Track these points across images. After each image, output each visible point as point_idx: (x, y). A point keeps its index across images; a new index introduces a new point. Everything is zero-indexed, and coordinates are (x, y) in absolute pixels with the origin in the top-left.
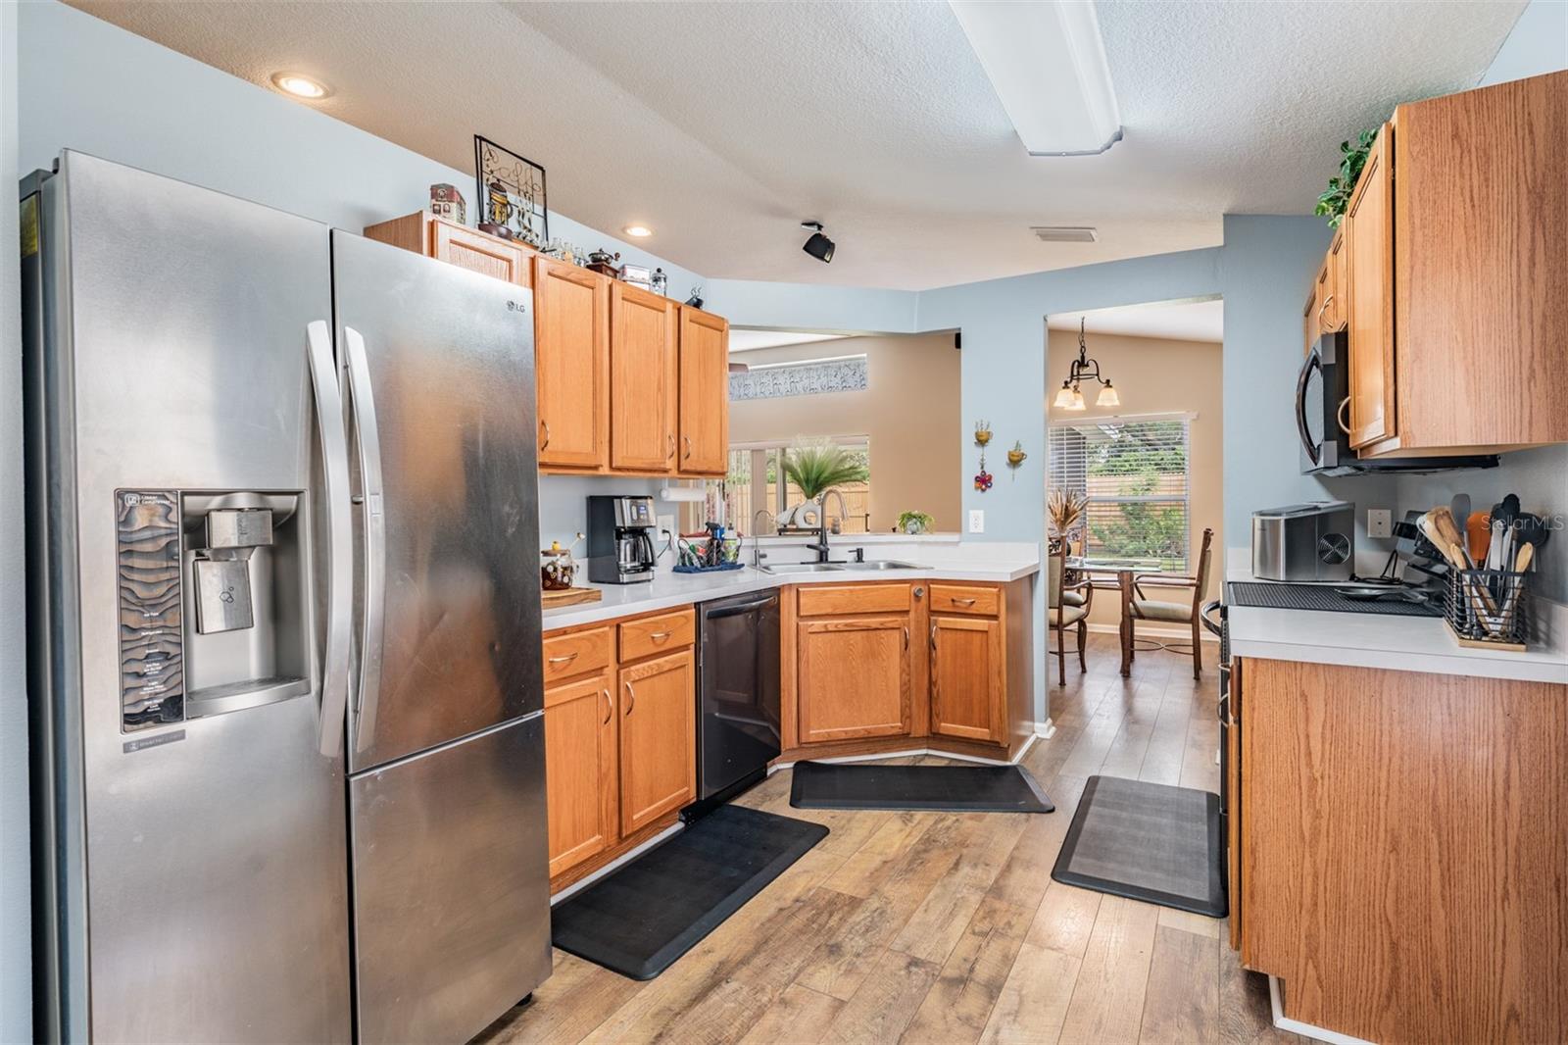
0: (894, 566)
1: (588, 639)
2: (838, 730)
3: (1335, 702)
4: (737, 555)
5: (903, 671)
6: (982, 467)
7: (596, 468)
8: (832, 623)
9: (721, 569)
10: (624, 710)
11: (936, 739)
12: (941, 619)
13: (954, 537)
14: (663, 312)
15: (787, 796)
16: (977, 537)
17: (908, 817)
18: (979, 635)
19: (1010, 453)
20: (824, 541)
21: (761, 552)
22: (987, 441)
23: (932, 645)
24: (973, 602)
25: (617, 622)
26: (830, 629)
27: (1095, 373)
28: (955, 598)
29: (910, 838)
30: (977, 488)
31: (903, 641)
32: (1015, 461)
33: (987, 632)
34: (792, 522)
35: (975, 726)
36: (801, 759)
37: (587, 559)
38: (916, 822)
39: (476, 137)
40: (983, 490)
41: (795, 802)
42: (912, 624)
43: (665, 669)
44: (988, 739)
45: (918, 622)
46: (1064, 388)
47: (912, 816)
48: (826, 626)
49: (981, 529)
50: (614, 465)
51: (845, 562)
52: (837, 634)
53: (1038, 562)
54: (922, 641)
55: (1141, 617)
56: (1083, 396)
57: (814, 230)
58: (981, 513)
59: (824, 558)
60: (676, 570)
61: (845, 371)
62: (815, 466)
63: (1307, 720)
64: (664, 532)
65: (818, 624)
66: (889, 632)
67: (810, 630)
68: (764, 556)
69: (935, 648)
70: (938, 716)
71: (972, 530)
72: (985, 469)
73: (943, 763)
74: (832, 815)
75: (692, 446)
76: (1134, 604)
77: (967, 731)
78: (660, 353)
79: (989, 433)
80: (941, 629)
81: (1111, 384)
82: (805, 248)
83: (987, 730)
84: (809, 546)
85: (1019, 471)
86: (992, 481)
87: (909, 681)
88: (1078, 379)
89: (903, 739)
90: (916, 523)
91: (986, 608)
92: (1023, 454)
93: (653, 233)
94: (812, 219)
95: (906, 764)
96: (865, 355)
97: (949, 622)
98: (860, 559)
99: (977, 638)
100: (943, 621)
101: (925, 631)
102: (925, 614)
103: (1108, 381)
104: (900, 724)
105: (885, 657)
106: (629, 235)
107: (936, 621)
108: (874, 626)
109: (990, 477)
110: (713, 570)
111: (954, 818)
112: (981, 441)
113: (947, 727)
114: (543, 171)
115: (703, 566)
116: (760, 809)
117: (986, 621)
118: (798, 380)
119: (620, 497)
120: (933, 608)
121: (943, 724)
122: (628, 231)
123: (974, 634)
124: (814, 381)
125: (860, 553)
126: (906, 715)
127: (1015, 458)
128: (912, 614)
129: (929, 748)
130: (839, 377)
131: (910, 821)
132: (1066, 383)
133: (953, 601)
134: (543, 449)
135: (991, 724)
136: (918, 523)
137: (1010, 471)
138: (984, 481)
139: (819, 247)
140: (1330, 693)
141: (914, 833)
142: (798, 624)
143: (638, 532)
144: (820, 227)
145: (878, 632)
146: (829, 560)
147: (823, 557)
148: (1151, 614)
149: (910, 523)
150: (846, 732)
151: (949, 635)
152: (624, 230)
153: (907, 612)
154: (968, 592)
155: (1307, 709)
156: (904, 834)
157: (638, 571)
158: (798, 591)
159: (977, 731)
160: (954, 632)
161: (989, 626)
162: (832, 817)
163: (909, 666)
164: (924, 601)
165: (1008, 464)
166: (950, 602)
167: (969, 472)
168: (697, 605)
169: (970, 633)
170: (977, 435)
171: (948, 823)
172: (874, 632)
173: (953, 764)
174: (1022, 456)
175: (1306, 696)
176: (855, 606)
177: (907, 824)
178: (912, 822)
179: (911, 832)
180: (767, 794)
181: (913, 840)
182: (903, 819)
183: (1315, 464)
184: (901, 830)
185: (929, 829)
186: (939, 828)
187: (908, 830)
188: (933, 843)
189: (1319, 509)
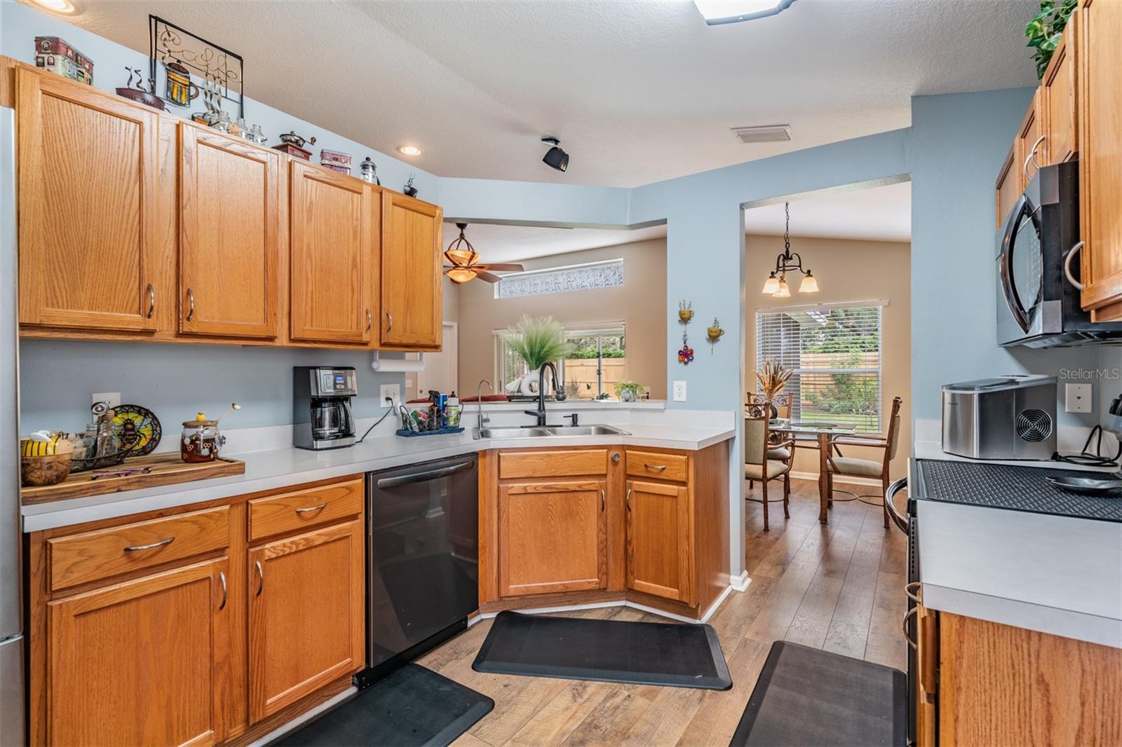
0: (604, 431)
1: (193, 521)
2: (536, 585)
3: (1099, 703)
4: (457, 419)
5: (600, 530)
6: (685, 343)
7: (271, 339)
8: (531, 485)
9: (440, 433)
10: (253, 591)
11: (631, 593)
12: (635, 482)
13: (659, 405)
14: (360, 194)
15: (474, 656)
16: (680, 405)
17: (580, 689)
18: (670, 499)
19: (709, 329)
20: (541, 408)
21: (485, 417)
22: (689, 319)
23: (628, 508)
24: (665, 468)
25: (245, 500)
26: (530, 491)
27: (798, 265)
28: (648, 464)
29: (571, 721)
30: (680, 361)
31: (600, 502)
32: (714, 337)
33: (676, 497)
34: (519, 391)
35: (666, 586)
36: (505, 609)
38: (585, 697)
39: (151, 16)
40: (686, 363)
41: (477, 665)
42: (610, 487)
43: (317, 543)
44: (678, 599)
45: (615, 484)
46: (770, 277)
47: (584, 688)
48: (525, 488)
49: (684, 398)
50: (292, 337)
51: (561, 426)
52: (537, 495)
53: (734, 429)
54: (620, 501)
55: (838, 472)
56: (787, 284)
57: (552, 145)
58: (684, 384)
59: (542, 422)
60: (399, 433)
61: (607, 272)
62: (538, 342)
64: (388, 399)
65: (517, 486)
66: (587, 494)
67: (510, 492)
68: (487, 420)
69: (630, 510)
70: (632, 573)
71: (676, 398)
72: (688, 344)
73: (636, 618)
74: (506, 682)
75: (396, 320)
76: (831, 461)
77: (658, 589)
78: (355, 232)
79: (691, 311)
80: (635, 491)
81: (811, 273)
82: (544, 160)
83: (677, 590)
84: (527, 412)
85: (717, 346)
86: (694, 355)
87: (606, 540)
88: (784, 270)
89: (601, 593)
90: (628, 392)
91: (676, 474)
92: (721, 331)
93: (422, 152)
94: (549, 135)
95: (601, 618)
96: (622, 259)
97: (644, 486)
98: (575, 423)
99: (668, 502)
100: (637, 484)
101: (621, 493)
102: (622, 478)
103: (809, 272)
104: (597, 580)
105: (583, 517)
106: (403, 154)
107: (631, 484)
108: (573, 488)
109: (692, 352)
110: (431, 434)
111: (626, 693)
112: (685, 319)
113: (641, 584)
114: (242, 61)
115: (421, 431)
116: (441, 672)
117: (675, 487)
118: (573, 279)
119: (315, 368)
120: (630, 472)
121: (637, 581)
122: (402, 150)
123: (665, 498)
125: (575, 418)
126: (603, 571)
127: (714, 334)
128: (609, 477)
129: (627, 600)
130: (603, 277)
131: (580, 695)
132: (773, 273)
133: (646, 466)
134: (188, 319)
135: (680, 585)
136: (631, 392)
137: (709, 346)
138: (686, 355)
139: (556, 158)
140: (1090, 686)
141: (579, 714)
142: (499, 487)
143: (338, 400)
144: (556, 141)
145: (576, 494)
146: (547, 424)
148: (846, 469)
149: (624, 391)
150: (544, 587)
151: (643, 497)
152: (398, 149)
153: (605, 476)
154: (659, 459)
155: (1049, 703)
157: (337, 437)
158: (499, 456)
159: (667, 591)
160: (647, 495)
161: (679, 491)
162: (506, 686)
163: (606, 525)
164: (621, 465)
165: (707, 340)
166: (644, 467)
167: (673, 347)
168: (367, 474)
169: (661, 498)
170: (681, 314)
171: (617, 700)
172: (572, 494)
173: (647, 620)
174: (720, 332)
175: (1048, 685)
176: (553, 470)
177: (575, 701)
178: (582, 698)
179: (576, 712)
180: (457, 651)
181: (574, 725)
182: (575, 691)
183: (1027, 332)
184: (567, 709)
185: (596, 708)
186: (605, 709)
187: (574, 708)
188: (594, 730)
189: (1017, 383)
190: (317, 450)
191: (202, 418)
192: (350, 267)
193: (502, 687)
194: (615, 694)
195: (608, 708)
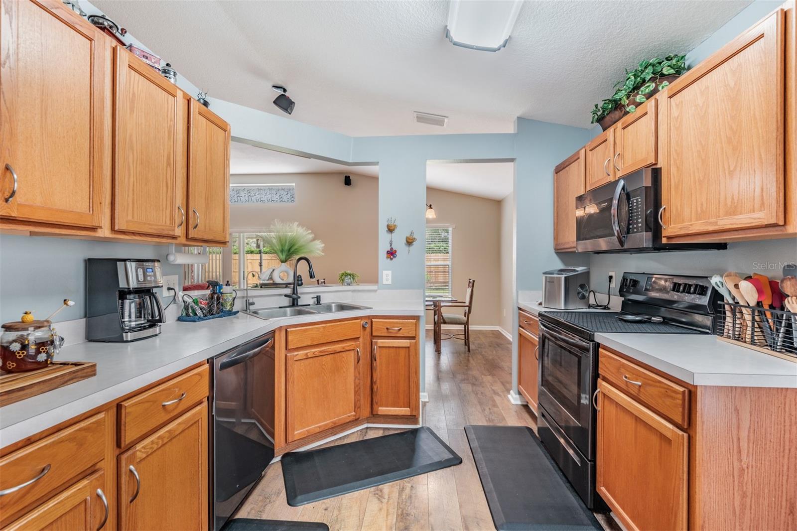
0: (342, 308)
2: (314, 427)
3: (756, 413)
4: (232, 305)
5: (355, 377)
6: (391, 246)
7: (94, 229)
8: (311, 352)
9: (221, 317)
10: (125, 498)
11: (374, 416)
12: (379, 341)
13: (374, 287)
14: (174, 96)
15: (283, 494)
16: (388, 287)
17: (378, 492)
18: (404, 349)
19: (407, 237)
20: (294, 291)
21: (251, 301)
22: (394, 230)
23: (373, 358)
24: (401, 329)
25: (117, 402)
26: (310, 356)
28: (388, 327)
29: (389, 517)
30: (387, 257)
31: (356, 358)
32: (410, 242)
33: (409, 347)
34: (271, 278)
35: (401, 407)
36: (286, 452)
37: (83, 321)
38: (386, 497)
40: (391, 259)
41: (291, 501)
42: (361, 345)
43: (177, 432)
44: (409, 414)
45: (364, 344)
47: (381, 491)
48: (307, 354)
49: (390, 282)
50: (116, 229)
51: (309, 305)
52: (314, 359)
54: (367, 355)
55: (445, 323)
57: (281, 92)
58: (389, 273)
59: (296, 303)
60: (180, 319)
61: (282, 192)
62: (288, 241)
63: (739, 427)
64: (169, 289)
65: (301, 353)
66: (347, 353)
67: (295, 359)
68: (253, 304)
69: (375, 360)
70: (377, 404)
71: (385, 282)
72: (393, 246)
73: (380, 434)
74: (324, 506)
75: (199, 217)
76: (442, 317)
77: (396, 410)
78: (169, 132)
79: (395, 225)
80: (379, 347)
81: (432, 207)
82: (274, 102)
83: (408, 409)
84: (286, 296)
85: (412, 248)
86: (397, 254)
87: (359, 384)
89: (356, 422)
90: (350, 279)
91: (408, 332)
92: (415, 239)
94: (280, 84)
96: (294, 184)
97: (385, 342)
98: (318, 302)
99: (402, 352)
100: (381, 342)
101: (369, 349)
102: (368, 338)
103: (431, 205)
104: (354, 413)
105: (345, 370)
107: (376, 343)
108: (339, 350)
109: (396, 251)
110: (213, 318)
111: (410, 485)
112: (391, 229)
113: (383, 410)
115: (205, 316)
116: (264, 517)
117: (408, 341)
118: (253, 195)
119: (125, 260)
120: (374, 334)
121: (380, 408)
123: (401, 349)
124: (263, 196)
125: (318, 299)
126: (357, 407)
127: (410, 241)
128: (361, 339)
129: (367, 423)
130: (278, 195)
131: (382, 497)
133: (387, 329)
134: (7, 200)
135: (411, 404)
136: (352, 279)
137: (407, 248)
138: (391, 254)
139: (284, 103)
140: (753, 408)
141: (390, 510)
142: (286, 355)
143: (145, 292)
144: (285, 90)
145: (341, 354)
146: (299, 304)
147: (294, 303)
148: (449, 321)
149: (346, 278)
150: (320, 427)
151: (384, 350)
153: (358, 338)
154: (397, 323)
155: (739, 419)
156: (384, 512)
157: (145, 328)
158: (286, 330)
159: (402, 410)
160: (388, 348)
161: (411, 343)
162: (326, 509)
163: (359, 374)
164: (368, 330)
165: (405, 244)
166: (386, 329)
167: (383, 248)
168: (210, 361)
169: (397, 349)
170: (388, 226)
171: (408, 491)
172: (338, 354)
173: (387, 433)
174: (414, 240)
175: (738, 411)
176: (326, 338)
177: (382, 502)
178: (385, 499)
179: (388, 510)
180: (267, 496)
181: (393, 519)
182: (377, 496)
183: (622, 246)
184: (381, 509)
185: (398, 502)
186: (404, 500)
187: (385, 507)
188: (408, 517)
189: (578, 271)
190: (127, 342)
191: (30, 318)
192: (165, 165)
193: (323, 511)
194: (403, 488)
195: (405, 499)
